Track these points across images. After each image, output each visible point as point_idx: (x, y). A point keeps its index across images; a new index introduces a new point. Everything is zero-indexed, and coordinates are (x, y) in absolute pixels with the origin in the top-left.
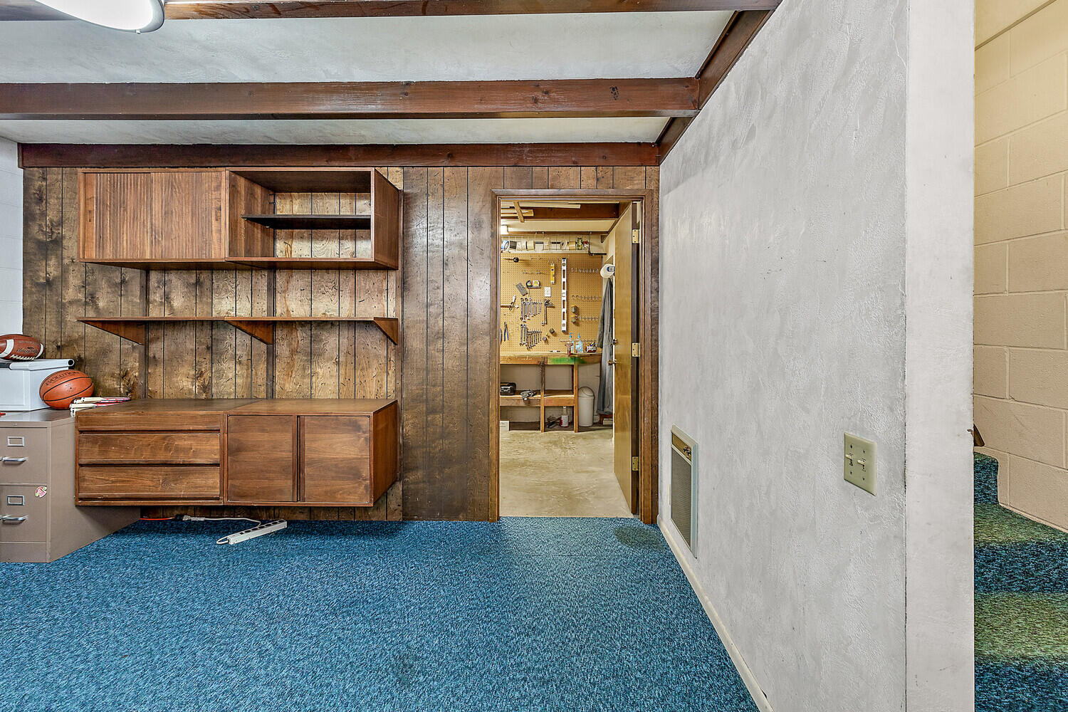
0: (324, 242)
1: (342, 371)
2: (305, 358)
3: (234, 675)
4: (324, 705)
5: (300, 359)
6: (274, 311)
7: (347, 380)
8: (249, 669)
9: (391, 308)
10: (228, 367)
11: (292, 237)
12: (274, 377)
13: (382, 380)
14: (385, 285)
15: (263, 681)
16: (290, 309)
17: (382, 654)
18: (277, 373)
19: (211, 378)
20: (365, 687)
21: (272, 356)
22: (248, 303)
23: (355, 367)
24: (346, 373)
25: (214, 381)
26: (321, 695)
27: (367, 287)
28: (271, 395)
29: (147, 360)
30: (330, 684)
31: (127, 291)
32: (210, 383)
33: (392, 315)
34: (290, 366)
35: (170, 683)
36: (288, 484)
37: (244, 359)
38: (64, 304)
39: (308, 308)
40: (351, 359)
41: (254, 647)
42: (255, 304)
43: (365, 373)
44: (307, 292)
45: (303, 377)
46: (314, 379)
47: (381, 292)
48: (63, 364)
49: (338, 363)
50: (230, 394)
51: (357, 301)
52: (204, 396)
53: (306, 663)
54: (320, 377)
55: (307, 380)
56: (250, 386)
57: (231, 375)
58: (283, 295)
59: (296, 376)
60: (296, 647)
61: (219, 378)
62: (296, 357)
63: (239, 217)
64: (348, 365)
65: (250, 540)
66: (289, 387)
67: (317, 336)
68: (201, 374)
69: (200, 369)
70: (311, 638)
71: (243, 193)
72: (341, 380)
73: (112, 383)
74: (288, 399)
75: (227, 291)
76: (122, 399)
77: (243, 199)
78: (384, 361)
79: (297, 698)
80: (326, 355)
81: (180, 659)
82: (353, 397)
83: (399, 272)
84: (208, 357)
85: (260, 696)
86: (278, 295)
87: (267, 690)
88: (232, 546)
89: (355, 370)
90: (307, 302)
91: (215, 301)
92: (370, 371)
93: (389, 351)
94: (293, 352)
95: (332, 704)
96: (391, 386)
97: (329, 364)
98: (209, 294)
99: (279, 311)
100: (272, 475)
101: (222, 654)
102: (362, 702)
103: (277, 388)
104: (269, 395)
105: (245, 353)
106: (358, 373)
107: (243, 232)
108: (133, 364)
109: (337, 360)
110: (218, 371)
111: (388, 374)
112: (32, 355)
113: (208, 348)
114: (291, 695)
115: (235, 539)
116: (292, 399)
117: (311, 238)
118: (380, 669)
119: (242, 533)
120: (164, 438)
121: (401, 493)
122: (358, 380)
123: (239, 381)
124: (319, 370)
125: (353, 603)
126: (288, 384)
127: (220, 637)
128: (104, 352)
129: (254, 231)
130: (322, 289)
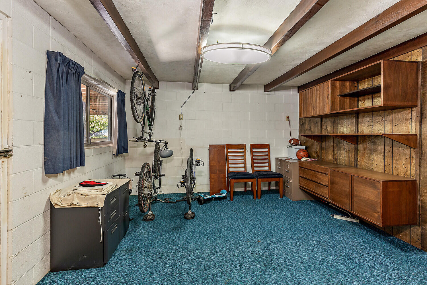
0: (378, 98)
1: (386, 160)
2: (369, 152)
3: (295, 248)
4: (305, 273)
5: (367, 152)
6: (358, 131)
7: (389, 164)
8: (300, 250)
9: (414, 128)
10: (342, 152)
11: (365, 99)
12: (357, 158)
13: (408, 167)
14: (410, 116)
15: (299, 255)
16: (364, 130)
17: (338, 279)
18: (359, 157)
19: (338, 156)
20: (321, 281)
21: (357, 150)
22: (349, 128)
23: (392, 159)
24: (388, 161)
25: (339, 157)
26: (307, 270)
27: (399, 118)
28: (357, 166)
29: (322, 148)
30: (313, 271)
31: (317, 125)
32: (337, 158)
33: (413, 132)
34: (364, 154)
35: (283, 239)
36: (348, 202)
37: (347, 150)
38: (305, 130)
39: (371, 130)
40: (390, 154)
41: (307, 246)
42: (351, 129)
43: (398, 162)
44: (370, 122)
45: (369, 160)
46: (373, 162)
47: (407, 120)
48: (303, 147)
49: (384, 156)
50: (343, 163)
51: (394, 125)
52: (335, 163)
53: (314, 260)
54: (376, 161)
55: (370, 162)
56: (349, 161)
57: (343, 156)
58: (361, 124)
59: (366, 159)
60: (316, 255)
61: (340, 156)
62: (366, 151)
63: (336, 96)
64: (389, 157)
65: (342, 220)
66: (363, 164)
67: (375, 142)
68: (335, 154)
69: (335, 153)
70: (323, 256)
71: (338, 86)
72: (386, 164)
73: (314, 154)
74: (363, 169)
75: (342, 124)
76: (315, 159)
77: (338, 89)
78: (408, 157)
79: (301, 266)
80: (379, 151)
81: (290, 236)
82: (391, 173)
83: (418, 109)
84: (337, 148)
85: (295, 257)
86: (359, 124)
87: (297, 258)
88: (334, 219)
89: (393, 160)
90: (370, 127)
91: (339, 128)
92: (401, 161)
93: (412, 152)
94: (365, 149)
95: (306, 275)
96: (413, 171)
97: (380, 156)
98: (337, 125)
99: (359, 131)
100: (343, 196)
101: (299, 242)
102: (315, 283)
103: (359, 163)
104: (355, 166)
105: (348, 148)
106: (394, 162)
107: (338, 101)
108: (318, 148)
109: (384, 154)
110: (340, 154)
111: (411, 165)
112: (297, 144)
113: (337, 145)
114: (301, 263)
115: (336, 217)
116: (364, 169)
117: (373, 98)
118: (331, 282)
119: (339, 216)
120: (315, 173)
121: (420, 233)
122: (394, 165)
123: (346, 159)
124: (375, 158)
125: (350, 259)
126: (363, 162)
127: (303, 238)
128: (313, 145)
129: (345, 100)
130: (377, 121)
